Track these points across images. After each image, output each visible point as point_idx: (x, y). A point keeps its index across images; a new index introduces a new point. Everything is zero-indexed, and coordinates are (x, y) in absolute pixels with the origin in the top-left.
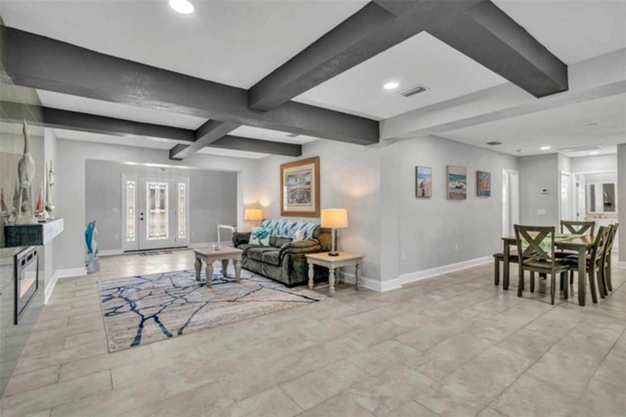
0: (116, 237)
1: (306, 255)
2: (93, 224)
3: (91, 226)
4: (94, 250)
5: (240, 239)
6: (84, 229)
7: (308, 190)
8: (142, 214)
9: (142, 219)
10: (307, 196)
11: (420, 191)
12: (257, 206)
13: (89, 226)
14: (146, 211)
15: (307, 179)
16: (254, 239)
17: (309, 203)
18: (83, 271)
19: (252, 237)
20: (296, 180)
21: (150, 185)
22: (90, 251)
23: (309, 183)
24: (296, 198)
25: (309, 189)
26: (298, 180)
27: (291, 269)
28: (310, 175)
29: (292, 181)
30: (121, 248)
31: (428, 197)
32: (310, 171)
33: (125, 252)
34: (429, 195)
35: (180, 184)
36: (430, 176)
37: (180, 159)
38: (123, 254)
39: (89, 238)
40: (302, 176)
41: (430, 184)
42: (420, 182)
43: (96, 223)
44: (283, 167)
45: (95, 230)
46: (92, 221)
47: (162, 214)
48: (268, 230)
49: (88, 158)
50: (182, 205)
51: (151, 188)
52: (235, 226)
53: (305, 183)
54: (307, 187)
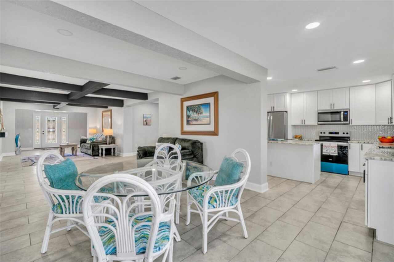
0: (30, 142)
1: (99, 145)
2: (19, 135)
3: (18, 136)
4: (19, 146)
5: (83, 141)
6: (14, 137)
8: (43, 131)
9: (43, 134)
11: (145, 123)
12: (96, 128)
13: (17, 136)
14: (45, 130)
16: (89, 141)
18: (14, 154)
19: (88, 140)
21: (47, 118)
22: (17, 146)
27: (93, 150)
30: (32, 146)
31: (150, 125)
33: (35, 149)
34: (150, 124)
35: (63, 117)
36: (151, 117)
37: (58, 109)
38: (33, 150)
39: (17, 140)
41: (151, 120)
42: (145, 120)
43: (20, 135)
44: (103, 112)
45: (20, 138)
46: (18, 134)
47: (54, 132)
48: (95, 138)
49: (17, 108)
50: (64, 127)
51: (48, 119)
52: (86, 137)
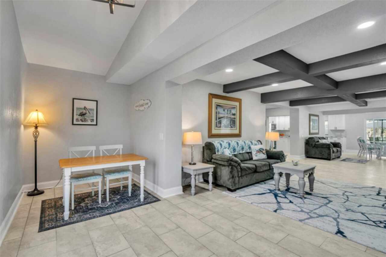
7: (233, 119)
10: (233, 123)
15: (233, 111)
17: (235, 128)
20: (224, 110)
23: (234, 115)
24: (223, 124)
25: (235, 118)
26: (226, 110)
28: (236, 109)
29: (220, 110)
32: (236, 107)
40: (229, 108)
44: (213, 96)
53: (231, 113)
54: (233, 117)
